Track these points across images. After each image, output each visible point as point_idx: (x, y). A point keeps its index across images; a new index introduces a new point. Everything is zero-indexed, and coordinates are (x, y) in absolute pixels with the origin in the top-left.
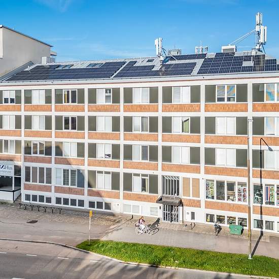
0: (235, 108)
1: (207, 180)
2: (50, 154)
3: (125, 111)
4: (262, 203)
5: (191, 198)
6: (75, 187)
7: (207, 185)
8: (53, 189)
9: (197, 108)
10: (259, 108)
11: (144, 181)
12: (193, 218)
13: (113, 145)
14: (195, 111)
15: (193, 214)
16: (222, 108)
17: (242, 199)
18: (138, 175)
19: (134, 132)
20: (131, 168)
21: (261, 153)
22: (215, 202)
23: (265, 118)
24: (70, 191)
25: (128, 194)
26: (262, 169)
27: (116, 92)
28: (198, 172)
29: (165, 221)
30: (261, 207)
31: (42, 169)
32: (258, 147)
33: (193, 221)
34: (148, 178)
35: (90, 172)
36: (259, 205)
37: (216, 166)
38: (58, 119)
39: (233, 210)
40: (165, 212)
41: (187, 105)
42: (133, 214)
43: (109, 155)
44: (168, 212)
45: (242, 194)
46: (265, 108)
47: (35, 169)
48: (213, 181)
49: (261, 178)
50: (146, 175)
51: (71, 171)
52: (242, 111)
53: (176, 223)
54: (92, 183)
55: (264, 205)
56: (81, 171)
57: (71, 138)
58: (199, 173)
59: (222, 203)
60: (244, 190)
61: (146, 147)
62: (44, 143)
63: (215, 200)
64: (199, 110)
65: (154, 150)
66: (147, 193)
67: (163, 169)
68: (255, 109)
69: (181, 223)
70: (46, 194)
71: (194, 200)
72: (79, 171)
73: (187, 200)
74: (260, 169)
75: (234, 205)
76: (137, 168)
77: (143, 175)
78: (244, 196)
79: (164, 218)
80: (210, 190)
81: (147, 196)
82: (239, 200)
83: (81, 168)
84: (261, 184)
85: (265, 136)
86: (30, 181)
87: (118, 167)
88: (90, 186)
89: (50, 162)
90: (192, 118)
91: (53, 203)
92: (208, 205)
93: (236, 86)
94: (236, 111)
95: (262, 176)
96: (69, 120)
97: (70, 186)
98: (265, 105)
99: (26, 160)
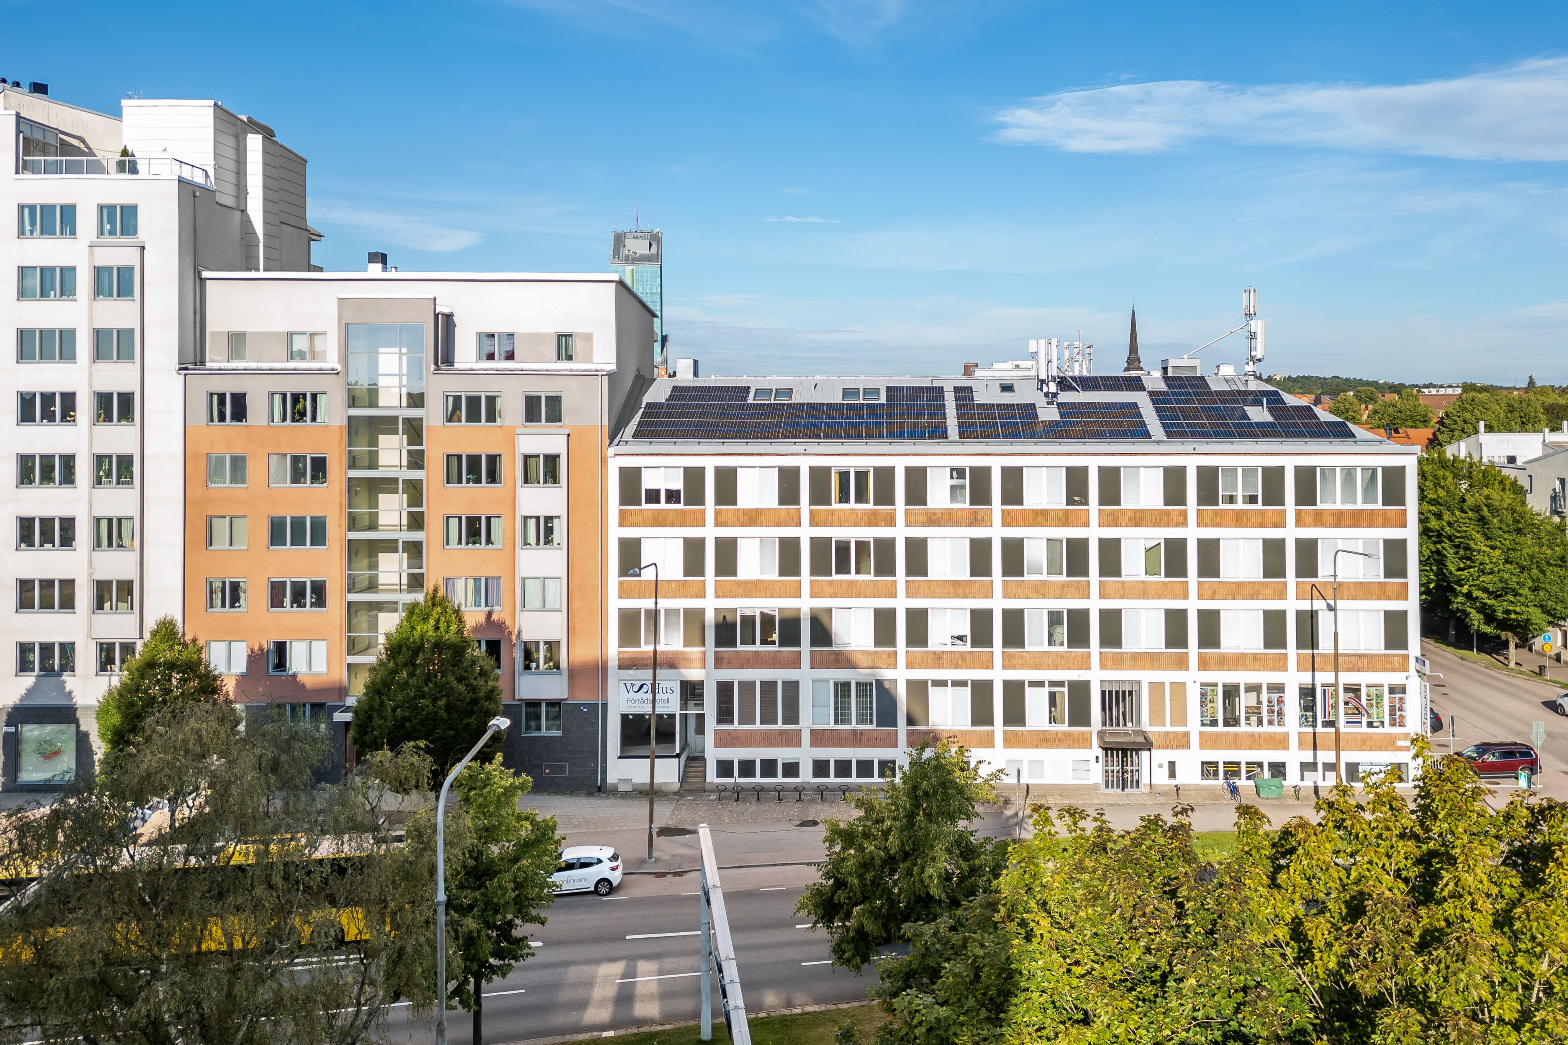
0: (1260, 520)
1: (1202, 684)
2: (797, 642)
3: (1005, 524)
4: (1314, 726)
5: (1168, 728)
6: (868, 727)
7: (1203, 695)
8: (806, 737)
9: (1180, 519)
10: (1309, 519)
11: (1052, 697)
12: (1172, 774)
13: (974, 612)
14: (1176, 525)
15: (1172, 765)
16: (1235, 518)
17: (1276, 722)
18: (1040, 684)
19: (1027, 577)
20: (1023, 667)
21: (1312, 616)
22: (1222, 734)
23: (1319, 541)
24: (856, 739)
25: (1016, 733)
26: (1315, 651)
27: (981, 477)
28: (1184, 667)
29: (1110, 791)
30: (1315, 733)
31: (769, 687)
32: (1305, 605)
33: (1173, 782)
34: (1065, 690)
35: (910, 684)
36: (1310, 730)
37: (1222, 650)
38: (819, 546)
39: (1259, 747)
40: (1110, 768)
41: (1156, 512)
42: (1030, 782)
43: (961, 638)
44: (1116, 768)
45: (1276, 709)
46: (1320, 520)
47: (747, 687)
48: (1216, 685)
49: (1313, 670)
50: (1060, 684)
51: (858, 684)
52: (1275, 526)
53: (1134, 790)
54: (918, 714)
55: (1320, 729)
56: (887, 685)
57: (858, 596)
58: (1187, 669)
59: (1236, 735)
60: (1280, 701)
61: (1060, 613)
62: (777, 613)
63: (1221, 728)
64: (1185, 524)
65: (1079, 619)
66: (1065, 727)
67: (1103, 666)
68: (1300, 522)
69: (1147, 790)
70: (782, 754)
71: (1175, 733)
72: (879, 683)
73: (1160, 733)
74: (1310, 651)
75: (1260, 734)
76: (1038, 667)
77: (1052, 684)
78: (1280, 713)
79: (1107, 782)
80: (1210, 705)
81: (1065, 733)
82: (1270, 723)
83: (886, 674)
84: (1313, 685)
85: (1320, 579)
86: (732, 722)
87: (990, 665)
88: (910, 721)
89: (795, 663)
90: (1168, 541)
91: (806, 776)
92: (1207, 742)
93: (1260, 470)
94: (1263, 525)
95: (1316, 666)
96: (849, 549)
97: (854, 725)
98: (1319, 513)
99: (719, 662)
